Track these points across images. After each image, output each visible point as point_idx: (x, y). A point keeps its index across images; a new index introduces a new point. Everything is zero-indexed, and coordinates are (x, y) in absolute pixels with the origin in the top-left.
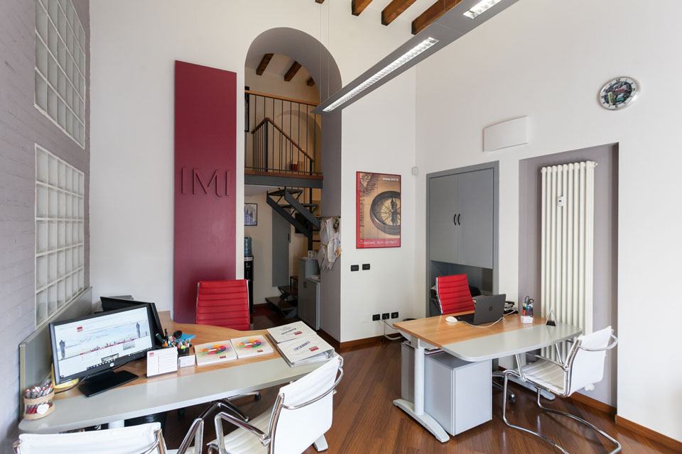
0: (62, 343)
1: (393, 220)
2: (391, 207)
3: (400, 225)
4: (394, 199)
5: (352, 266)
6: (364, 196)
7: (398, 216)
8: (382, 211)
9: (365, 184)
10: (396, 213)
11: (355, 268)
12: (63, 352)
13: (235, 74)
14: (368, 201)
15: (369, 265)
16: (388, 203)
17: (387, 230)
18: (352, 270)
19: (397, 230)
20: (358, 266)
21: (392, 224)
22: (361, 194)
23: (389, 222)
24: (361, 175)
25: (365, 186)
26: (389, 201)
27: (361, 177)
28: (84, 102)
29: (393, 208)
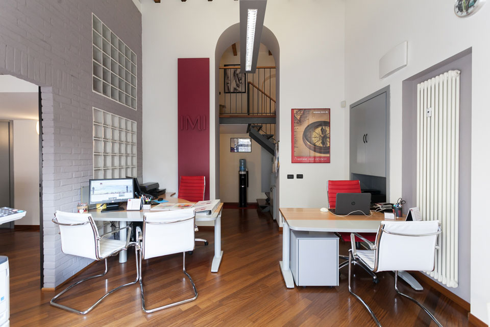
0: (93, 188)
1: (323, 143)
2: (321, 133)
3: (329, 147)
4: (324, 127)
5: (288, 175)
6: (297, 126)
7: (328, 139)
8: (313, 136)
9: (298, 117)
10: (325, 138)
11: (290, 177)
12: (93, 192)
13: (208, 59)
14: (301, 129)
15: (302, 175)
16: (319, 130)
17: (317, 150)
18: (288, 178)
19: (327, 150)
20: (293, 175)
21: (322, 146)
22: (295, 125)
23: (319, 144)
24: (295, 111)
25: (298, 118)
26: (320, 129)
27: (295, 112)
28: (136, 88)
29: (322, 133)
